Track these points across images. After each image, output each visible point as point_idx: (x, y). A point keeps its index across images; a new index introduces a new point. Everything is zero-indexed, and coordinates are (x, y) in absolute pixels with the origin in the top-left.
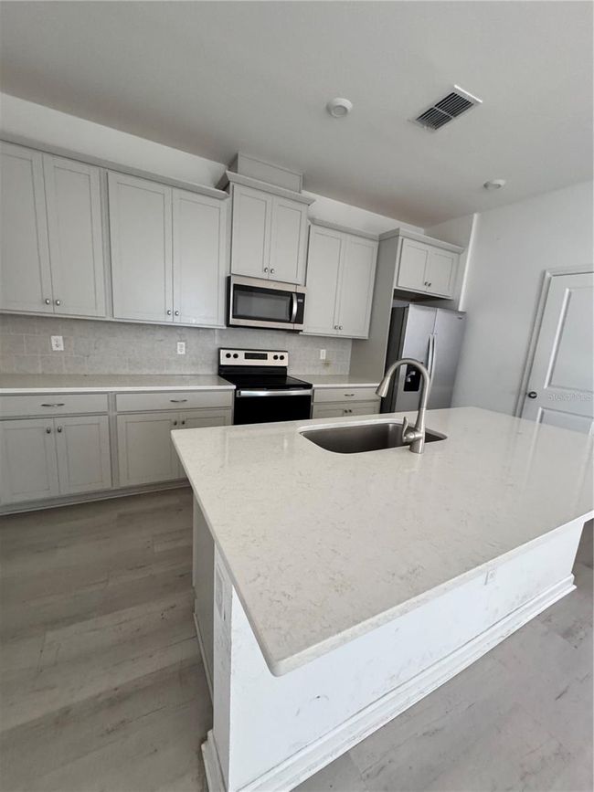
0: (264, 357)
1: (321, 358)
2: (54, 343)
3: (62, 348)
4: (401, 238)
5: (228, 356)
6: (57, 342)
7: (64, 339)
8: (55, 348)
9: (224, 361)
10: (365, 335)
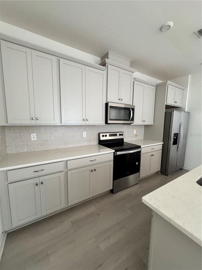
0: (116, 135)
1: (134, 133)
2: (32, 137)
3: (35, 139)
4: (167, 85)
5: (103, 136)
6: (34, 137)
7: (36, 134)
8: (32, 139)
9: (102, 138)
10: (152, 123)
